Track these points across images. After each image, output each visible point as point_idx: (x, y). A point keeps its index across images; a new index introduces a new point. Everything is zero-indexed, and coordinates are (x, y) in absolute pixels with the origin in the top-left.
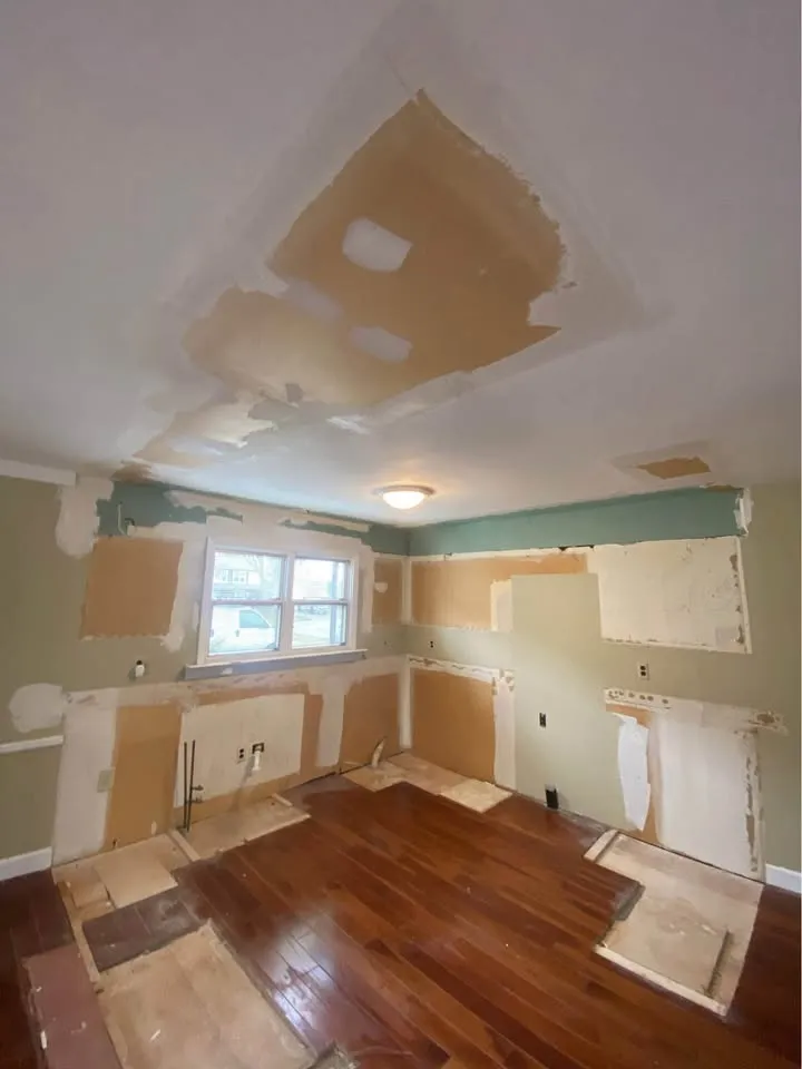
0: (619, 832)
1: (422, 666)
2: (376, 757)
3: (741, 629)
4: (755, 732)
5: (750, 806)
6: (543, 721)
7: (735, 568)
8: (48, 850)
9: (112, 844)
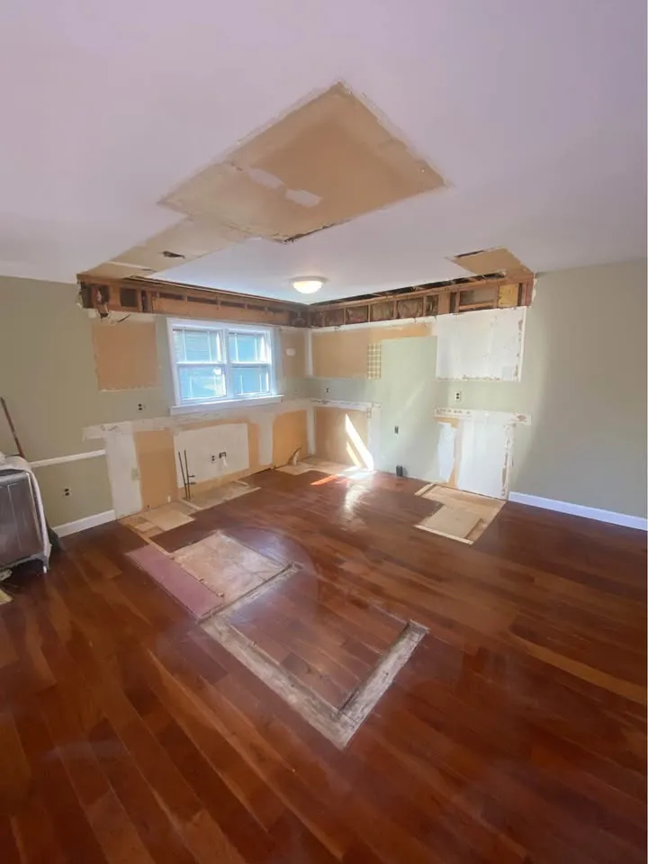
0: (435, 485)
1: (321, 405)
2: (295, 459)
3: (517, 368)
4: (514, 425)
5: (506, 464)
6: (397, 430)
7: (520, 328)
8: (113, 511)
9: (147, 508)
